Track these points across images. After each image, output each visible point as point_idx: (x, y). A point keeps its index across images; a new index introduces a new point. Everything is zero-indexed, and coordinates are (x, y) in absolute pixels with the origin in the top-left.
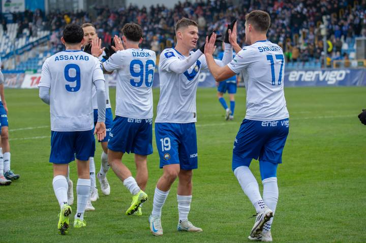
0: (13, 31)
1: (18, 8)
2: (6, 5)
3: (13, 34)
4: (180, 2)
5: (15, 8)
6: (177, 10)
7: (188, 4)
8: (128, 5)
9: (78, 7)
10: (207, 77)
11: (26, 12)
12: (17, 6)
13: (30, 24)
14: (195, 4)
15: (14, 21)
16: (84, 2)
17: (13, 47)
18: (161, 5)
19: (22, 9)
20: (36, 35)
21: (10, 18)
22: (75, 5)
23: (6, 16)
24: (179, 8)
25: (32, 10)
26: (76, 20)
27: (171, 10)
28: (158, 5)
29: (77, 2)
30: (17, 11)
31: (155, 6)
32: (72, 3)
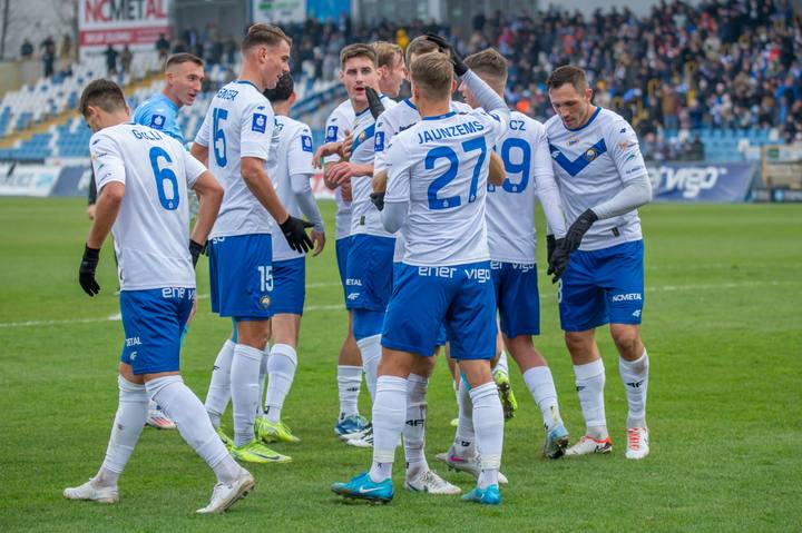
1: (289, 13)
2: (263, 7)
5: (285, 14)
6: (656, 21)
7: (687, 9)
9: (427, 12)
10: (720, 178)
11: (309, 23)
12: (287, 10)
13: (317, 51)
14: (701, 6)
18: (620, 11)
19: (299, 16)
20: (331, 78)
22: (421, 8)
24: (661, 17)
25: (321, 19)
27: (645, 19)
28: (614, 9)
30: (288, 20)
31: (606, 11)
32: (414, 1)
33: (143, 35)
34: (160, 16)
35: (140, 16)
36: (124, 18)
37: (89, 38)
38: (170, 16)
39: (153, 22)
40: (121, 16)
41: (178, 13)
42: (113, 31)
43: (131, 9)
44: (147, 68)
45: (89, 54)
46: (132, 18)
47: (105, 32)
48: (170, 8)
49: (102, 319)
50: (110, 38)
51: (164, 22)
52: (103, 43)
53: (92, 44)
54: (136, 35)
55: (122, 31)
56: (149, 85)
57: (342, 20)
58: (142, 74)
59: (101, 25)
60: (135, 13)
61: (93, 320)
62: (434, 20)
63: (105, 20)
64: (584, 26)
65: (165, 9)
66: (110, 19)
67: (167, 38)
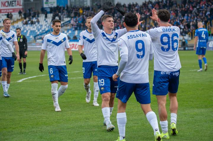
0: (50, 18)
1: (52, 5)
2: (46, 3)
3: (50, 20)
4: (145, 1)
5: (51, 5)
6: (143, 6)
7: (151, 2)
8: (116, 3)
9: (87, 4)
11: (58, 7)
12: (52, 4)
13: (60, 14)
14: (155, 2)
15: (51, 12)
16: (90, 1)
17: (50, 27)
18: (135, 3)
19: (55, 5)
20: (63, 20)
21: (49, 10)
22: (85, 3)
23: (46, 9)
24: (145, 5)
25: (61, 6)
26: (86, 12)
27: (141, 6)
28: (133, 3)
29: (86, 1)
30: (53, 6)
32: (83, 2)
33: (16, 10)
34: (20, 5)
35: (15, 6)
36: (11, 6)
37: (2, 11)
38: (23, 5)
39: (18, 7)
40: (10, 6)
41: (24, 5)
42: (9, 9)
43: (13, 4)
44: (17, 18)
45: (2, 15)
46: (13, 6)
47: (6, 9)
48: (23, 3)
49: (16, 82)
50: (8, 11)
51: (21, 7)
52: (6, 12)
53: (3, 13)
54: (14, 10)
55: (11, 9)
56: (17, 23)
57: (66, 6)
58: (16, 20)
59: (5, 8)
60: (14, 5)
61: (13, 82)
62: (89, 6)
63: (6, 6)
64: (126, 7)
65: (21, 4)
66: (8, 6)
67: (22, 11)
